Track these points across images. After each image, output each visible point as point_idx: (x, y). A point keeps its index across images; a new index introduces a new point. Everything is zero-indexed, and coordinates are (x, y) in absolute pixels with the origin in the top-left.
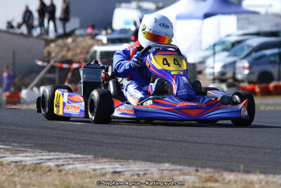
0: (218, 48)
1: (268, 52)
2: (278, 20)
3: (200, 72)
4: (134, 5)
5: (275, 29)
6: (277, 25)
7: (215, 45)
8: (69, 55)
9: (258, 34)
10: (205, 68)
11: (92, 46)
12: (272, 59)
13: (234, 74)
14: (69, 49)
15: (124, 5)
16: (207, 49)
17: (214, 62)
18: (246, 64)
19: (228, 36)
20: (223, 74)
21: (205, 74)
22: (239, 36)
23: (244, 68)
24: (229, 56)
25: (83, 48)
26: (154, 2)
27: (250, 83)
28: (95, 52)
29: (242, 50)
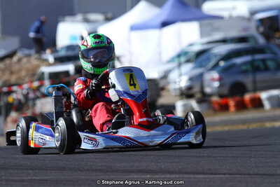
0: (183, 59)
1: (239, 61)
2: (245, 24)
3: (163, 89)
4: (79, 17)
5: (242, 34)
6: (245, 29)
7: (179, 56)
8: (13, 79)
9: (224, 41)
10: (169, 83)
11: (38, 67)
12: (244, 68)
13: (202, 87)
14: (12, 73)
15: (68, 18)
16: (169, 62)
17: (180, 75)
18: (215, 75)
19: (191, 45)
20: (190, 88)
21: (169, 91)
22: (203, 44)
23: (213, 80)
24: (195, 68)
25: (28, 70)
26: (103, 13)
27: (221, 96)
28: (43, 74)
29: (208, 59)
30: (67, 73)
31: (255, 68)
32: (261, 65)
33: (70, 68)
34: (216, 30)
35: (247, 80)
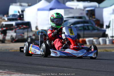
1: (78, 25)
2: (82, 12)
4: (18, 4)
5: (80, 15)
6: (81, 14)
9: (73, 18)
11: (1, 22)
12: (80, 28)
15: (14, 4)
22: (65, 18)
26: (27, 3)
28: (3, 24)
30: (12, 25)
31: (84, 29)
32: (87, 28)
33: (14, 23)
34: (70, 13)
35: (81, 33)
